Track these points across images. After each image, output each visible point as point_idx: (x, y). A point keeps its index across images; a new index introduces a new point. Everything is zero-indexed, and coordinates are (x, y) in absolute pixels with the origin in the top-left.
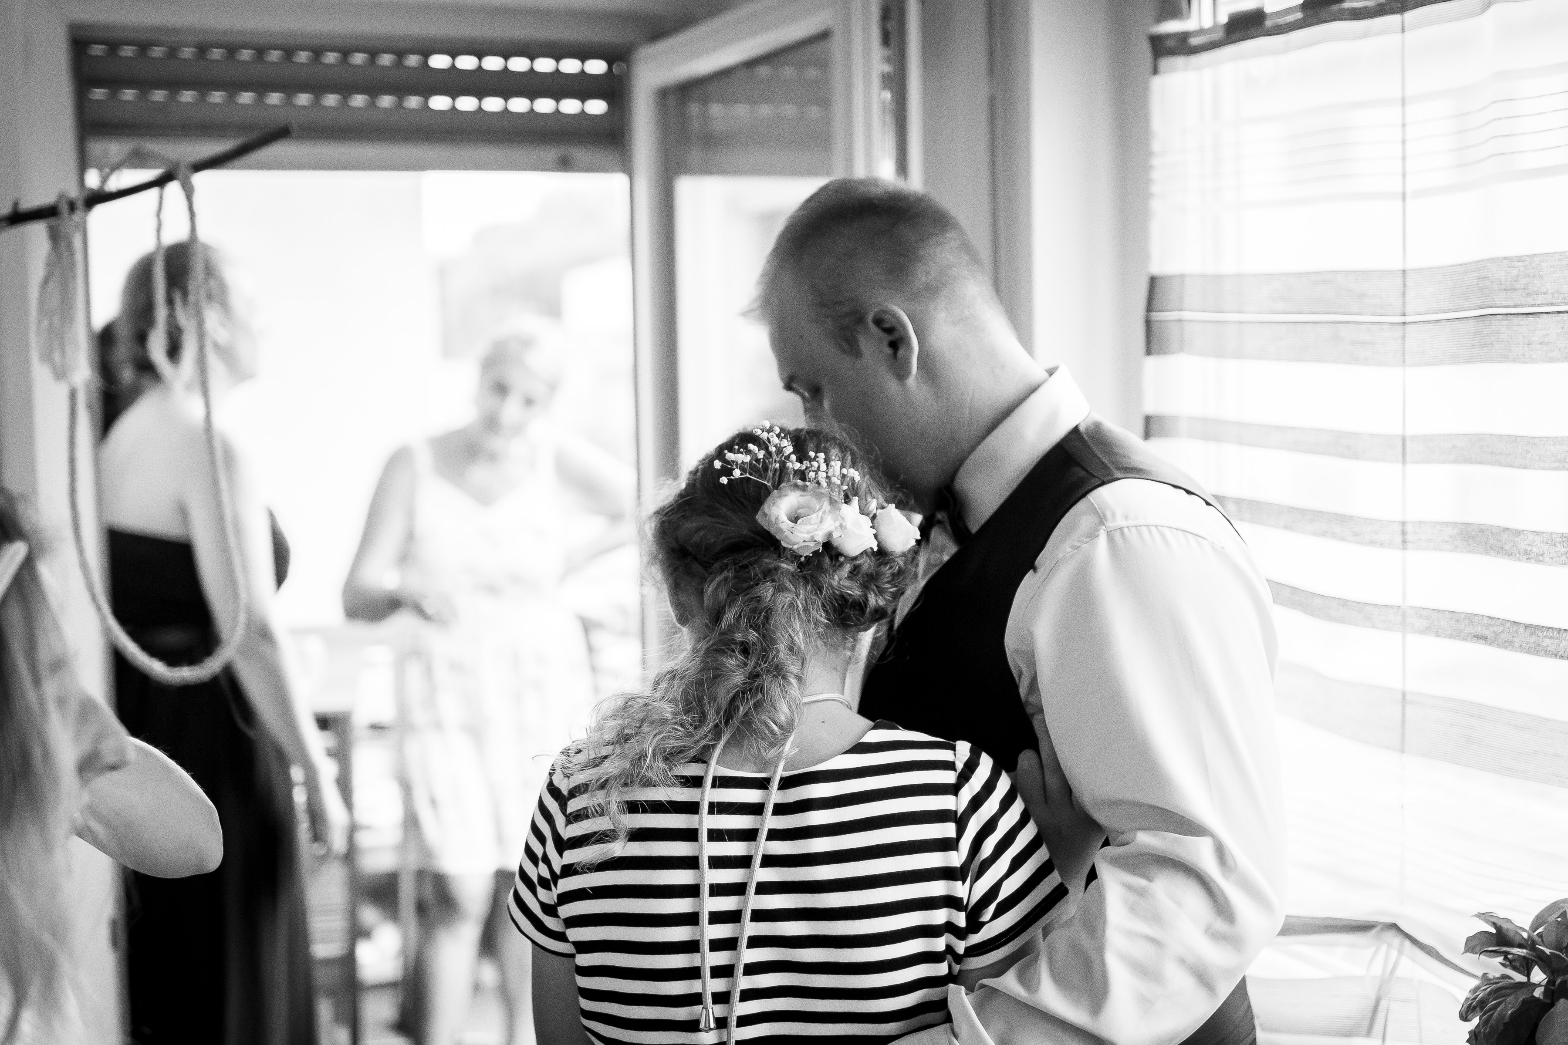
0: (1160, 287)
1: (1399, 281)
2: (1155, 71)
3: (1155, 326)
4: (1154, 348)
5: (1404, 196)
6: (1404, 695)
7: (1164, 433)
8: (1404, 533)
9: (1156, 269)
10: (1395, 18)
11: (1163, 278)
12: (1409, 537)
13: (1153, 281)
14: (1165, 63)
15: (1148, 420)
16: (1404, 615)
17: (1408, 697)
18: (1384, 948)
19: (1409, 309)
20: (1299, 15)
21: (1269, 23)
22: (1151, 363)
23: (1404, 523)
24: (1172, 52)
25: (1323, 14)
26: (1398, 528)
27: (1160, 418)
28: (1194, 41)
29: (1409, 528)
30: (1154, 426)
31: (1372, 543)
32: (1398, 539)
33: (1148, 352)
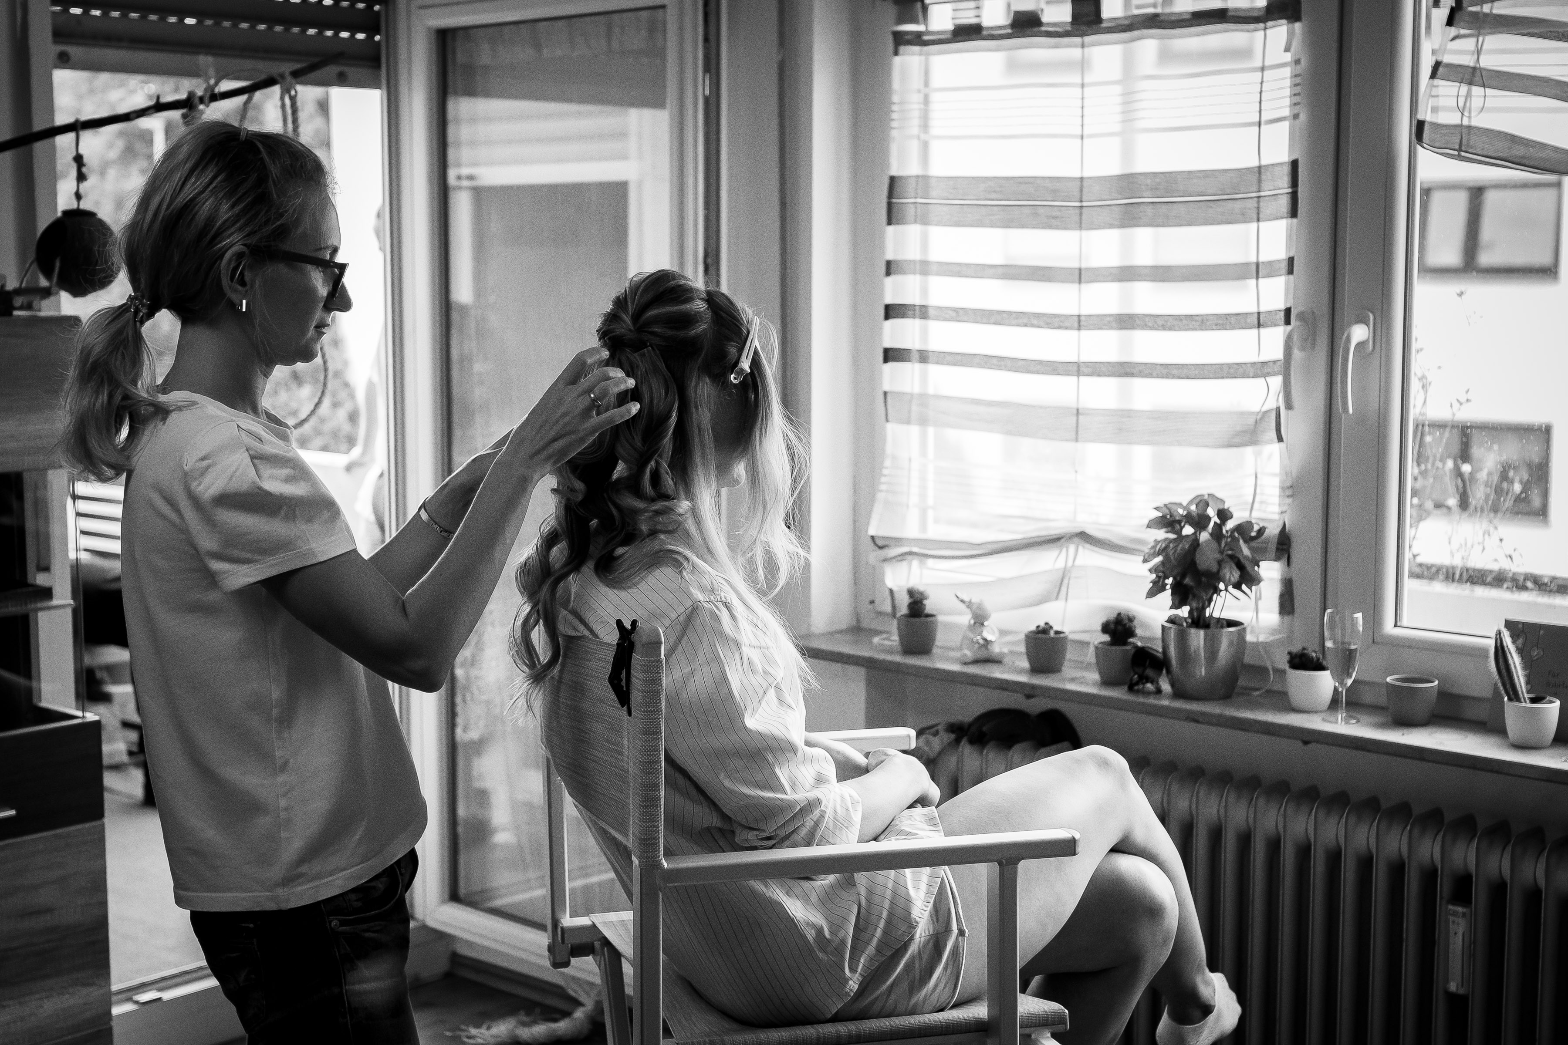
0: (897, 183)
1: (1079, 183)
2: (896, 53)
3: (894, 207)
4: (894, 220)
5: (1082, 137)
6: (1078, 410)
7: (898, 272)
8: (1079, 321)
9: (894, 172)
10: (1078, 40)
11: (900, 177)
12: (1082, 323)
13: (892, 179)
14: (903, 49)
15: (889, 263)
16: (1079, 366)
17: (1080, 411)
18: (1064, 550)
19: (1084, 199)
20: (1009, 31)
21: (985, 33)
22: (891, 229)
23: (1079, 316)
24: (910, 43)
25: (1028, 31)
26: (1076, 319)
27: (897, 262)
28: (926, 38)
29: (1082, 319)
30: (893, 267)
31: (1060, 328)
32: (1076, 325)
33: (889, 223)
